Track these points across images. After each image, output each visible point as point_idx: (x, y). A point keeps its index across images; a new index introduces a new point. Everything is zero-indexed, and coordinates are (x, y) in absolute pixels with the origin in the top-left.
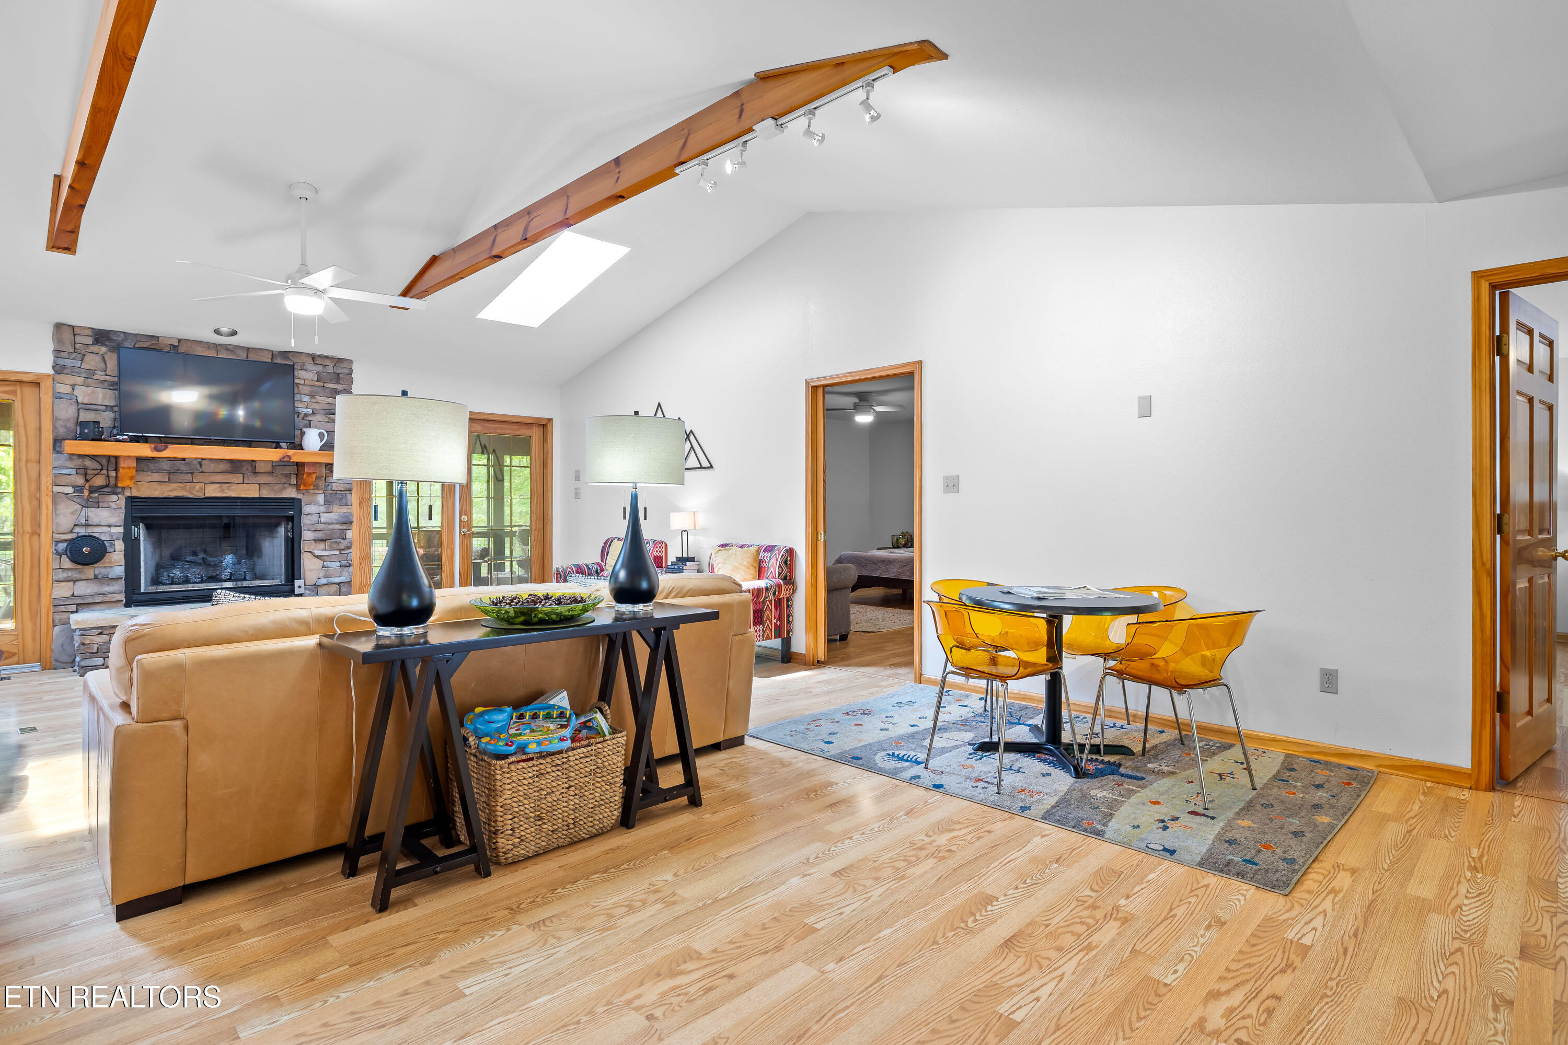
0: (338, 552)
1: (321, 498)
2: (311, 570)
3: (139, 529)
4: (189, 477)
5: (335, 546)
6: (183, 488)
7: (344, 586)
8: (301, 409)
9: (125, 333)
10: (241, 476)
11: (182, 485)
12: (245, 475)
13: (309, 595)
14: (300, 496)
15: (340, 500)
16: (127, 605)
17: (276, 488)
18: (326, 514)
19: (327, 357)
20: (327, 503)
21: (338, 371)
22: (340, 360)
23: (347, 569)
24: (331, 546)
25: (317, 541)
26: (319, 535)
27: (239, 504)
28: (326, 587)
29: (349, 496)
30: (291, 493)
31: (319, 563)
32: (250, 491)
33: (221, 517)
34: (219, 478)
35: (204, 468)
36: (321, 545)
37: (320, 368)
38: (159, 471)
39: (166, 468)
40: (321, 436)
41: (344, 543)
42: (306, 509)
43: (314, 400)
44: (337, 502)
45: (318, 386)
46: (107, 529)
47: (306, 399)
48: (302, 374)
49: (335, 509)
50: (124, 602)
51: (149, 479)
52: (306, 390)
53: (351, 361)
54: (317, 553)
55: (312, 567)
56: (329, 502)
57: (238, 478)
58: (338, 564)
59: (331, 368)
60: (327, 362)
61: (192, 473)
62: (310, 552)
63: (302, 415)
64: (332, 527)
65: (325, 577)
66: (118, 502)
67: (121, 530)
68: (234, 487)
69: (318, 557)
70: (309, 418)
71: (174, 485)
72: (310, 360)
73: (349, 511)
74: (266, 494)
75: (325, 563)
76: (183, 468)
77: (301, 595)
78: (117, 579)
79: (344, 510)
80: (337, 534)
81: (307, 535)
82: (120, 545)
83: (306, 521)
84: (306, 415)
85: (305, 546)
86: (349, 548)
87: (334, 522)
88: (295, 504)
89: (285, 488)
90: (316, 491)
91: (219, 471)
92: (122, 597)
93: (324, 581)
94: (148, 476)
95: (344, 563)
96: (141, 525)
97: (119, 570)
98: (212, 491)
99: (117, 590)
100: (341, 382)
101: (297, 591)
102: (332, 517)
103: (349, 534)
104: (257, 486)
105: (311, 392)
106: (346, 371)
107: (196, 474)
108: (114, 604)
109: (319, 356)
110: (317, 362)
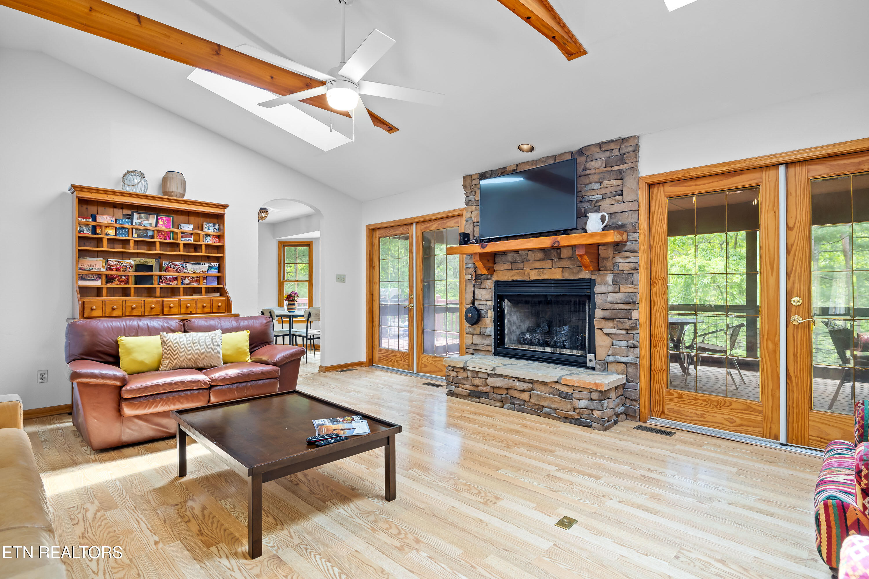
0: (624, 332)
1: (610, 278)
2: (601, 347)
3: (504, 303)
4: (521, 265)
5: (620, 325)
6: (519, 274)
7: (631, 367)
8: (590, 197)
9: (492, 171)
10: (550, 262)
11: (518, 271)
12: (554, 261)
13: (600, 370)
14: (594, 277)
15: (626, 279)
16: (495, 354)
17: (575, 270)
18: (614, 294)
19: (612, 141)
20: (615, 282)
21: (623, 152)
22: (623, 140)
23: (632, 350)
24: (617, 326)
25: (605, 319)
26: (607, 314)
27: (553, 285)
28: (614, 364)
29: (636, 276)
30: (585, 275)
31: (608, 341)
32: (556, 274)
33: (546, 296)
34: (537, 265)
35: (529, 258)
36: (610, 324)
37: (608, 154)
38: (506, 262)
39: (510, 260)
40: (603, 219)
41: (628, 324)
42: (598, 289)
43: (602, 186)
44: (623, 282)
45: (606, 172)
46: (484, 302)
47: (597, 186)
48: (594, 164)
49: (622, 288)
50: (493, 351)
51: (502, 268)
52: (596, 178)
53: (636, 138)
54: (606, 331)
55: (602, 344)
56: (616, 282)
57: (548, 264)
58: (623, 343)
59: (617, 150)
60: (612, 146)
61: (523, 262)
62: (601, 329)
63: (594, 202)
64: (617, 306)
65: (613, 354)
66: (490, 284)
67: (491, 303)
68: (545, 272)
69: (607, 334)
70: (599, 204)
71: (514, 272)
72: (598, 150)
73: (636, 291)
74: (568, 276)
75: (614, 342)
76: (518, 259)
77: (593, 368)
78: (490, 336)
79: (631, 289)
80: (623, 314)
81: (598, 313)
82: (491, 314)
83: (599, 299)
84: (597, 201)
85: (597, 324)
86: (634, 328)
87: (619, 301)
88: (590, 283)
89: (581, 271)
90: (606, 272)
91: (537, 259)
92: (492, 348)
93: (611, 358)
94: (502, 266)
95: (630, 343)
96: (506, 301)
97: (490, 330)
98: (534, 276)
99: (490, 342)
100: (627, 161)
101: (589, 364)
102: (619, 296)
103: (635, 315)
104: (561, 269)
105: (599, 179)
106: (631, 149)
107: (525, 262)
108: (488, 353)
109: (605, 143)
110: (603, 149)
